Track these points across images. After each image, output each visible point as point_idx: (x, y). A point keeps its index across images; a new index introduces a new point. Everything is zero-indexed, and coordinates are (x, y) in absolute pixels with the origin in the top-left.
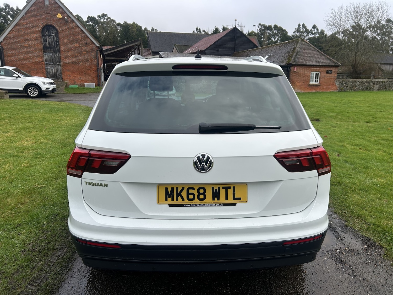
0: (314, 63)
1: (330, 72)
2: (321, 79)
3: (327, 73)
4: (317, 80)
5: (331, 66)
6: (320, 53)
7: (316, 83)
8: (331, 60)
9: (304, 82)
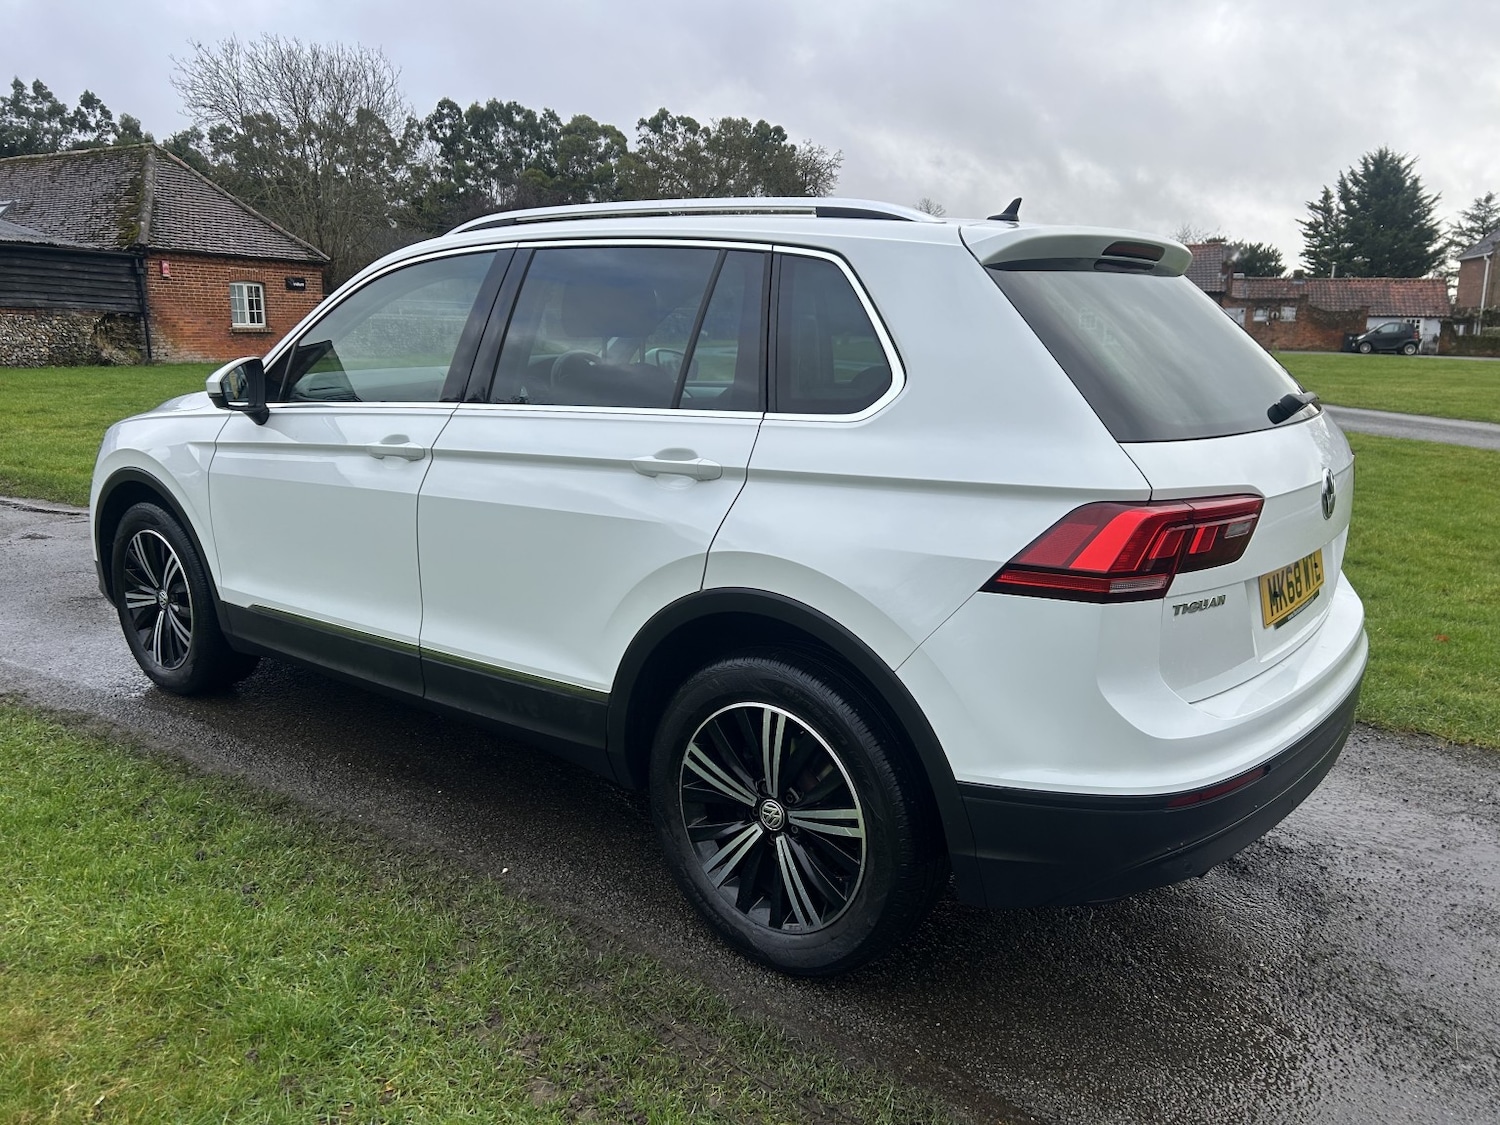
0: (233, 247)
1: (298, 284)
2: (274, 311)
3: (290, 287)
4: (259, 314)
5: (299, 262)
6: (244, 210)
7: (256, 325)
8: (293, 240)
9: (209, 323)
